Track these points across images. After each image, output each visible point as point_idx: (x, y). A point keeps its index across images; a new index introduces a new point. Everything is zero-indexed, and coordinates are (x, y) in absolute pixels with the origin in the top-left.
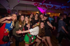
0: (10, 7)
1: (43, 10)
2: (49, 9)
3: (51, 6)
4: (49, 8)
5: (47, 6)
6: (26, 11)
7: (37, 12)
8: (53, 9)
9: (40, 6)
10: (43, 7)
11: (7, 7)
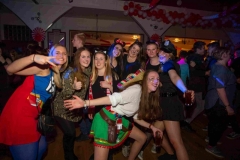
0: (40, 22)
1: (156, 27)
2: (175, 24)
3: (182, 15)
4: (177, 20)
5: (167, 15)
6: (97, 34)
7: (135, 37)
8: (189, 24)
9: (145, 15)
10: (153, 17)
11: (33, 19)
